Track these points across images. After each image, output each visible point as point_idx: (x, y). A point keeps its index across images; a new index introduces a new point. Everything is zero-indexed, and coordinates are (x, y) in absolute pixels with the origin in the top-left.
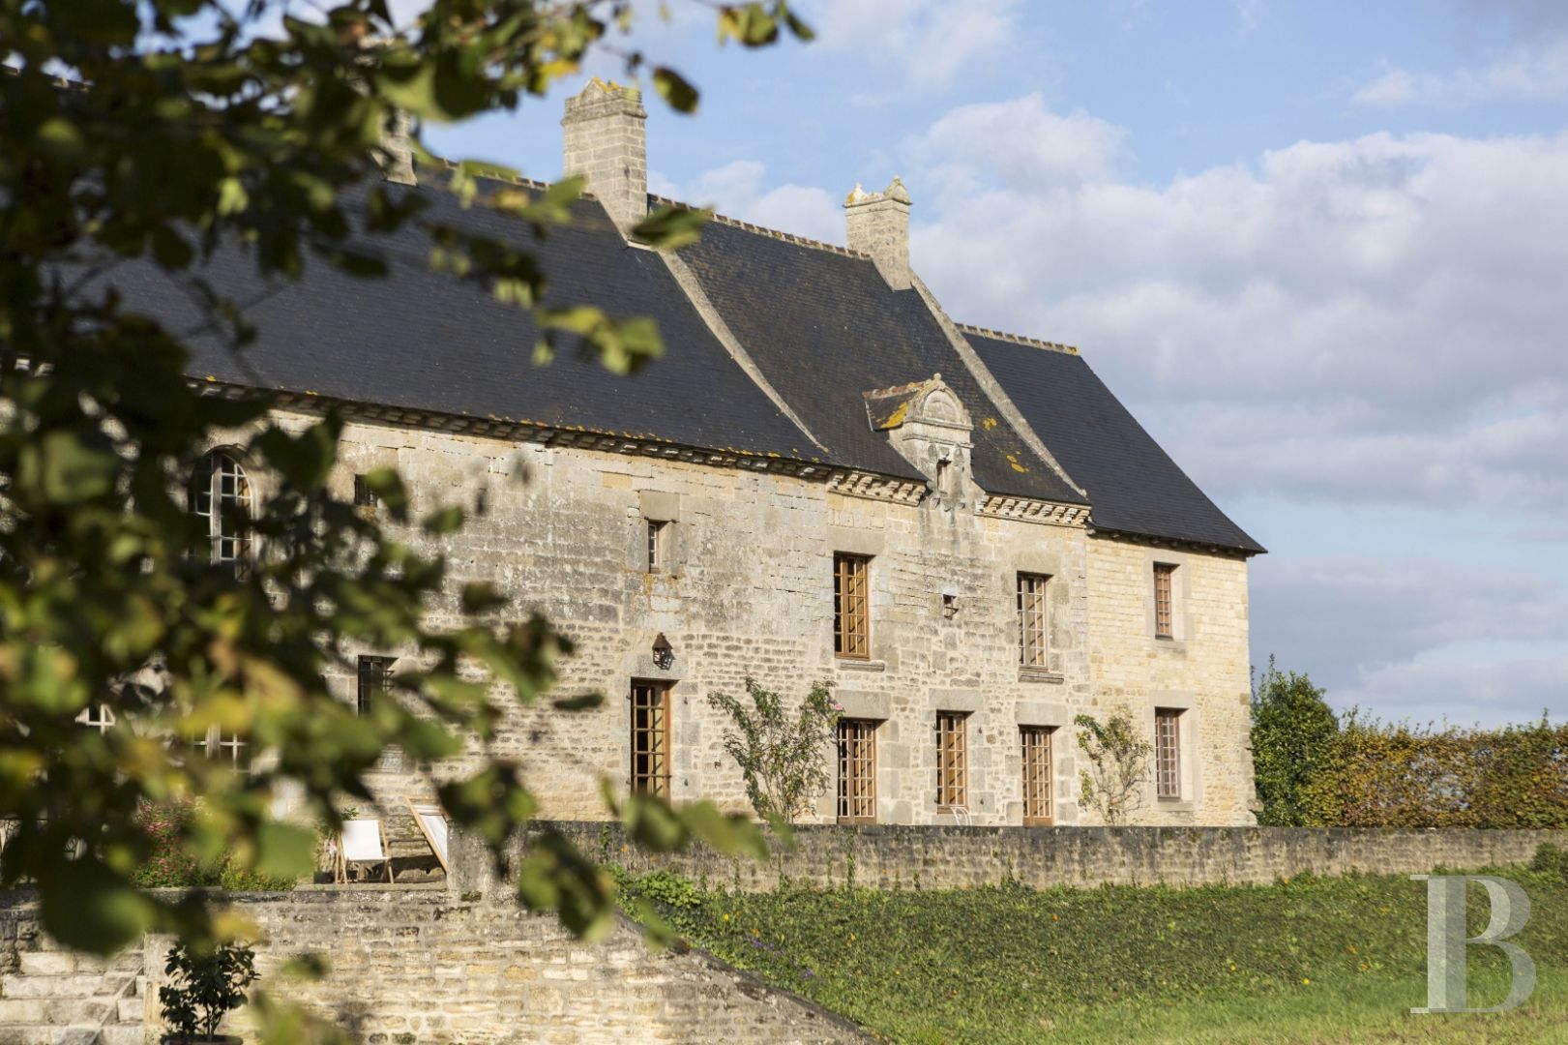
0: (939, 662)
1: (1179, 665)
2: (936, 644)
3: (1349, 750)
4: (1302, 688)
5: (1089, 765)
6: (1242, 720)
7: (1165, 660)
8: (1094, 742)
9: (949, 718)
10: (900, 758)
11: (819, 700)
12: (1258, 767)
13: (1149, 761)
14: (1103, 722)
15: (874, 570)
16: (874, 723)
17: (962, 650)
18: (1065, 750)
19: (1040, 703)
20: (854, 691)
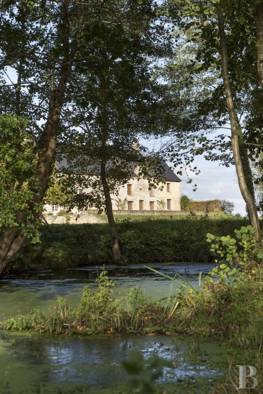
0: (140, 195)
1: (170, 194)
2: (139, 193)
3: (190, 203)
4: (186, 196)
5: (158, 206)
6: (179, 200)
7: (168, 194)
8: (159, 203)
9: (141, 201)
10: (135, 205)
11: (126, 200)
12: (181, 205)
13: (166, 205)
14: (160, 201)
15: (132, 186)
16: (132, 202)
17: (142, 194)
18: (155, 204)
19: (152, 199)
20: (129, 198)
